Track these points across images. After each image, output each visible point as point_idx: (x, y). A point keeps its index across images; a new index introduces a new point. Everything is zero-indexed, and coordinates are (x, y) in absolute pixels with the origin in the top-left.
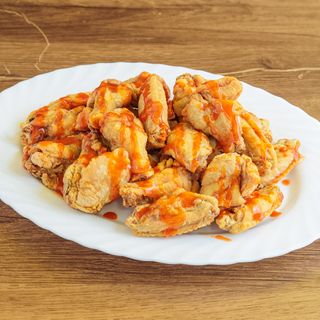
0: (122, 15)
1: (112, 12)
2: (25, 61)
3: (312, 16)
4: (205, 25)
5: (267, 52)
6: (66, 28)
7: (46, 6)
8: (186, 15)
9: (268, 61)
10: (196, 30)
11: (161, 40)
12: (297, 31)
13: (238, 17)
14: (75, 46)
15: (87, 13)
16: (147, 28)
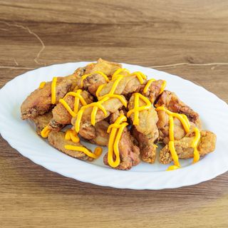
0: (94, 29)
1: (87, 26)
2: (28, 57)
3: (222, 30)
4: (149, 35)
5: (191, 53)
6: (56, 36)
7: (43, 22)
8: (137, 28)
9: (192, 58)
10: (143, 38)
11: (119, 45)
12: (212, 39)
13: (172, 30)
14: (62, 48)
15: (70, 27)
16: (110, 37)
